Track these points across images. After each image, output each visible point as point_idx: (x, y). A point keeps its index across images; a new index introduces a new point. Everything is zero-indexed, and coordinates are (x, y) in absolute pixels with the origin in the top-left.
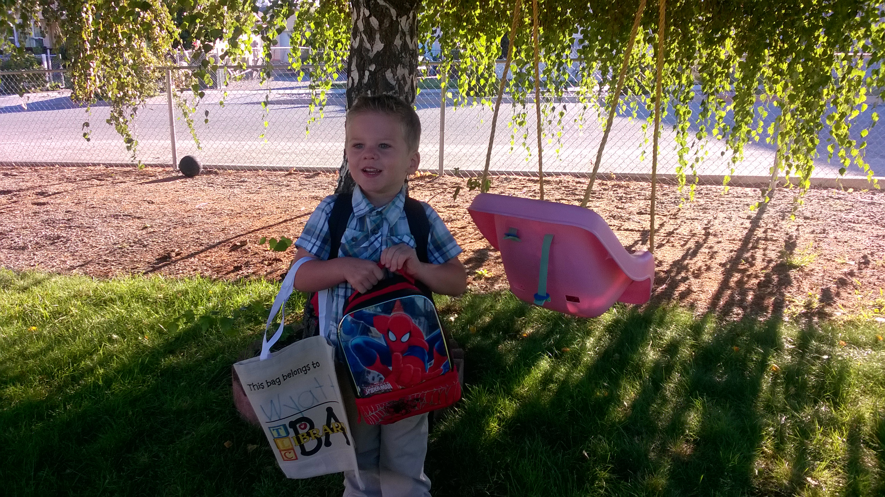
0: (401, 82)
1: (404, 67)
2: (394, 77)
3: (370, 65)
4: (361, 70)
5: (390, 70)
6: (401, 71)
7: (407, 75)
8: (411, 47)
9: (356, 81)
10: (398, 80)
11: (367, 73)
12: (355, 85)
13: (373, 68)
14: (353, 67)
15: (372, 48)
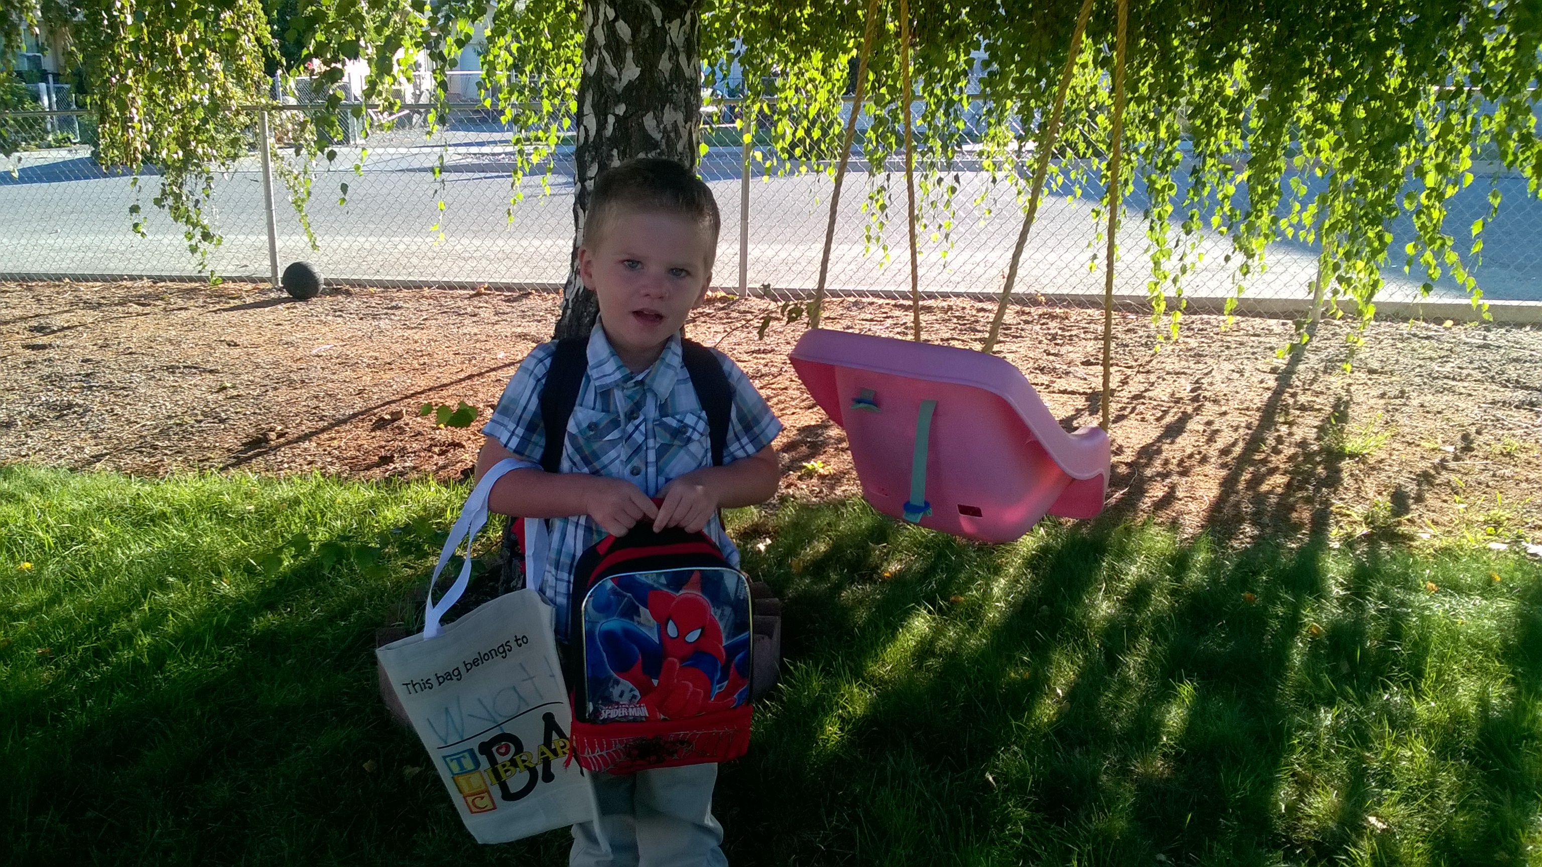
0: (671, 134)
1: (676, 108)
2: (658, 126)
3: (616, 105)
4: (601, 113)
5: (651, 114)
6: (670, 116)
7: (681, 122)
8: (687, 75)
9: (592, 133)
10: (665, 131)
11: (611, 119)
12: (591, 139)
13: (621, 109)
15: (619, 75)
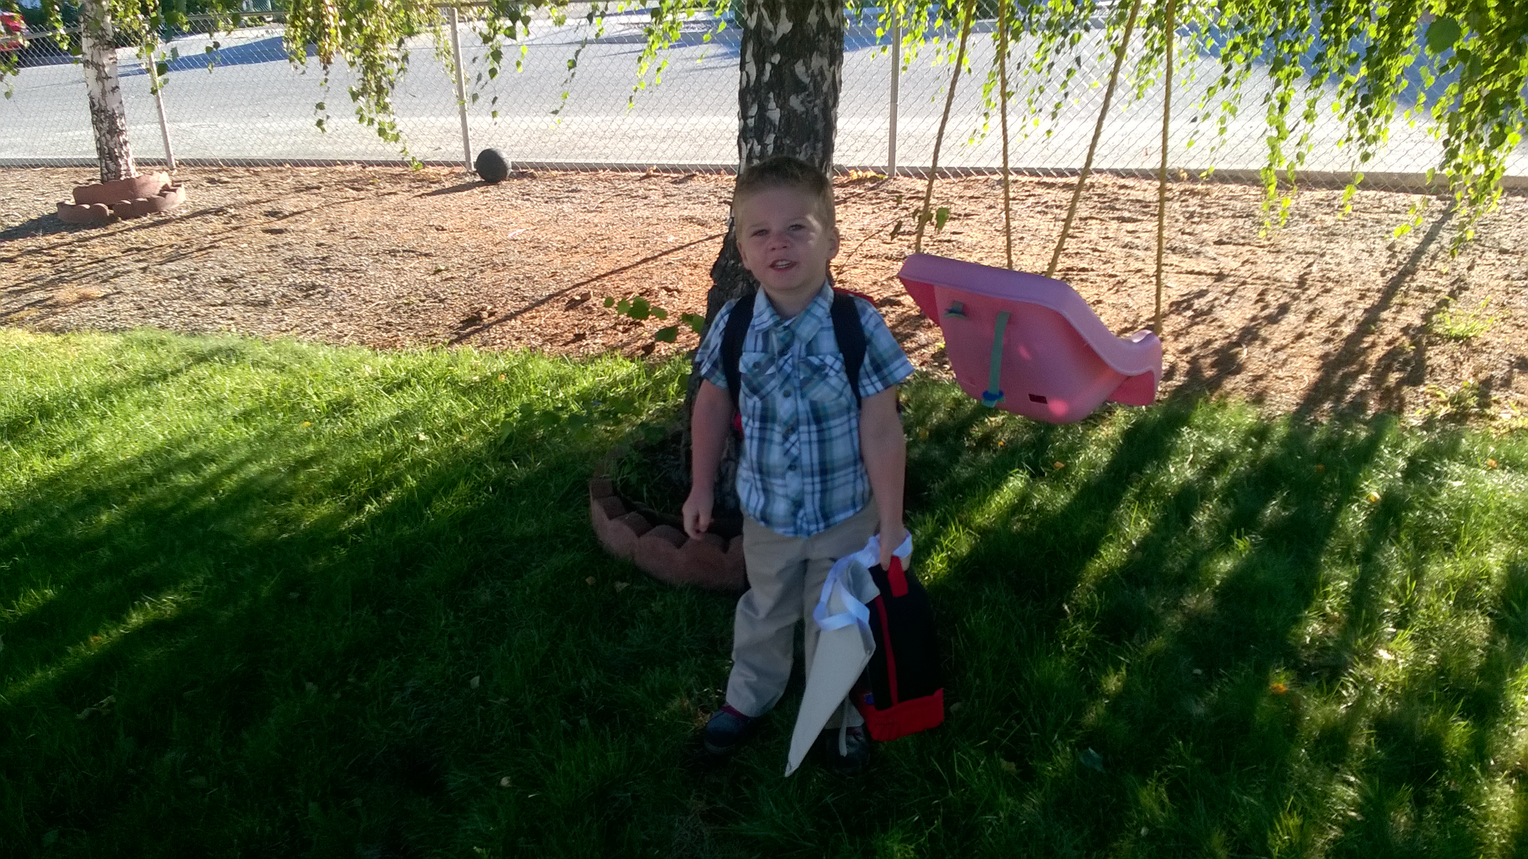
0: (818, 77)
1: (822, 55)
2: (807, 71)
3: (772, 55)
4: (760, 62)
5: (801, 62)
6: (818, 62)
7: (826, 66)
8: (831, 25)
9: (753, 78)
10: (813, 76)
11: (768, 67)
12: (752, 84)
13: (776, 59)
14: (749, 57)
15: (775, 28)
